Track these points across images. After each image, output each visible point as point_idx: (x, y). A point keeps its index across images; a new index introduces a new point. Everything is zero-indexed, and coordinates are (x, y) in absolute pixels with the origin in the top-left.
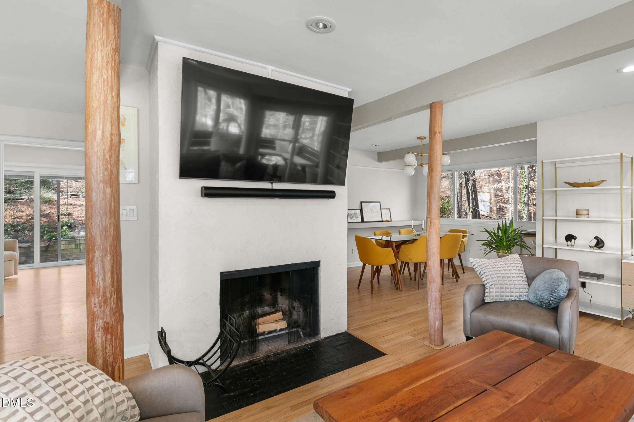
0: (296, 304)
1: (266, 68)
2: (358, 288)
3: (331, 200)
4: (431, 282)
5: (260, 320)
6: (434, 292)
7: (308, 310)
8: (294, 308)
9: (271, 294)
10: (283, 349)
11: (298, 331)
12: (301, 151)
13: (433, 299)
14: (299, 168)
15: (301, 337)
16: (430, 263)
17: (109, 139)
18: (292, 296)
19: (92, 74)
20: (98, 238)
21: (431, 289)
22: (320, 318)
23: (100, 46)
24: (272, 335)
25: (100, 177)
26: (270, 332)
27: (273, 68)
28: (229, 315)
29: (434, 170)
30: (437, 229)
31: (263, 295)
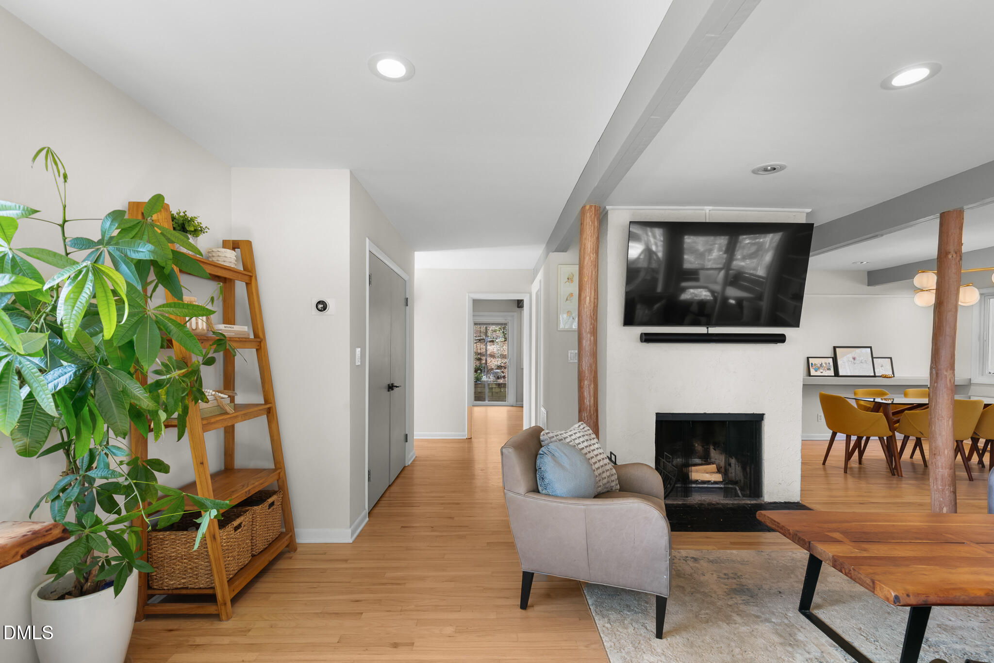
0: (733, 461)
1: (703, 210)
2: (824, 463)
3: (779, 345)
4: (935, 454)
5: (693, 468)
6: (940, 468)
7: (748, 470)
8: (730, 465)
9: (703, 446)
10: (718, 502)
11: (736, 489)
12: (736, 279)
13: (939, 477)
14: (732, 302)
15: (739, 497)
16: (935, 428)
17: (593, 302)
18: (728, 451)
19: (584, 258)
20: (587, 372)
21: (935, 464)
22: (763, 478)
23: (589, 238)
24: (706, 486)
25: (588, 330)
26: (704, 482)
27: (711, 208)
28: (665, 453)
29: (945, 304)
30: (948, 384)
31: (694, 446)
